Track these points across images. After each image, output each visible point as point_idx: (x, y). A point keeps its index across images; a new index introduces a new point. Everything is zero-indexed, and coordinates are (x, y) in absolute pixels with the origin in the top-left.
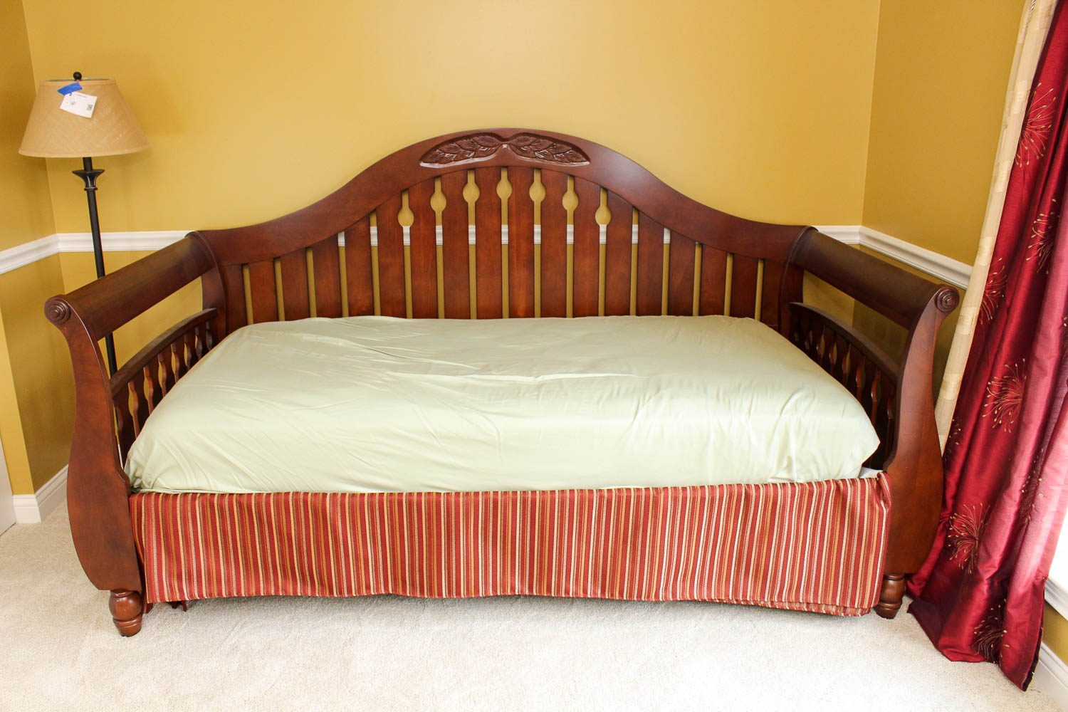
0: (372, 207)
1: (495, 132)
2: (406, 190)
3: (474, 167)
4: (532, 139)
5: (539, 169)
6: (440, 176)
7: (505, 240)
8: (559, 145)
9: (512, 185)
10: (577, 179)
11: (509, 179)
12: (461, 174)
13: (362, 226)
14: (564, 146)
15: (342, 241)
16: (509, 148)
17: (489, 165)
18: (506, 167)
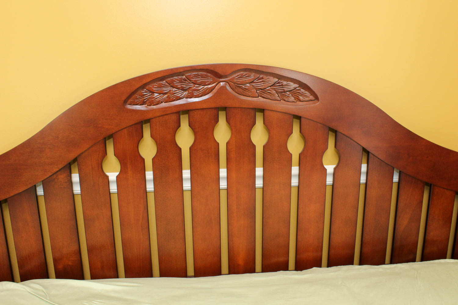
0: (72, 156)
1: (212, 69)
2: (110, 136)
3: (188, 108)
4: (253, 76)
5: (262, 111)
6: (148, 121)
7: (223, 184)
8: (285, 83)
9: (232, 129)
10: (303, 120)
11: (228, 121)
12: (174, 117)
13: (62, 177)
14: (292, 83)
15: (40, 191)
16: (228, 88)
17: (205, 106)
18: (225, 109)
